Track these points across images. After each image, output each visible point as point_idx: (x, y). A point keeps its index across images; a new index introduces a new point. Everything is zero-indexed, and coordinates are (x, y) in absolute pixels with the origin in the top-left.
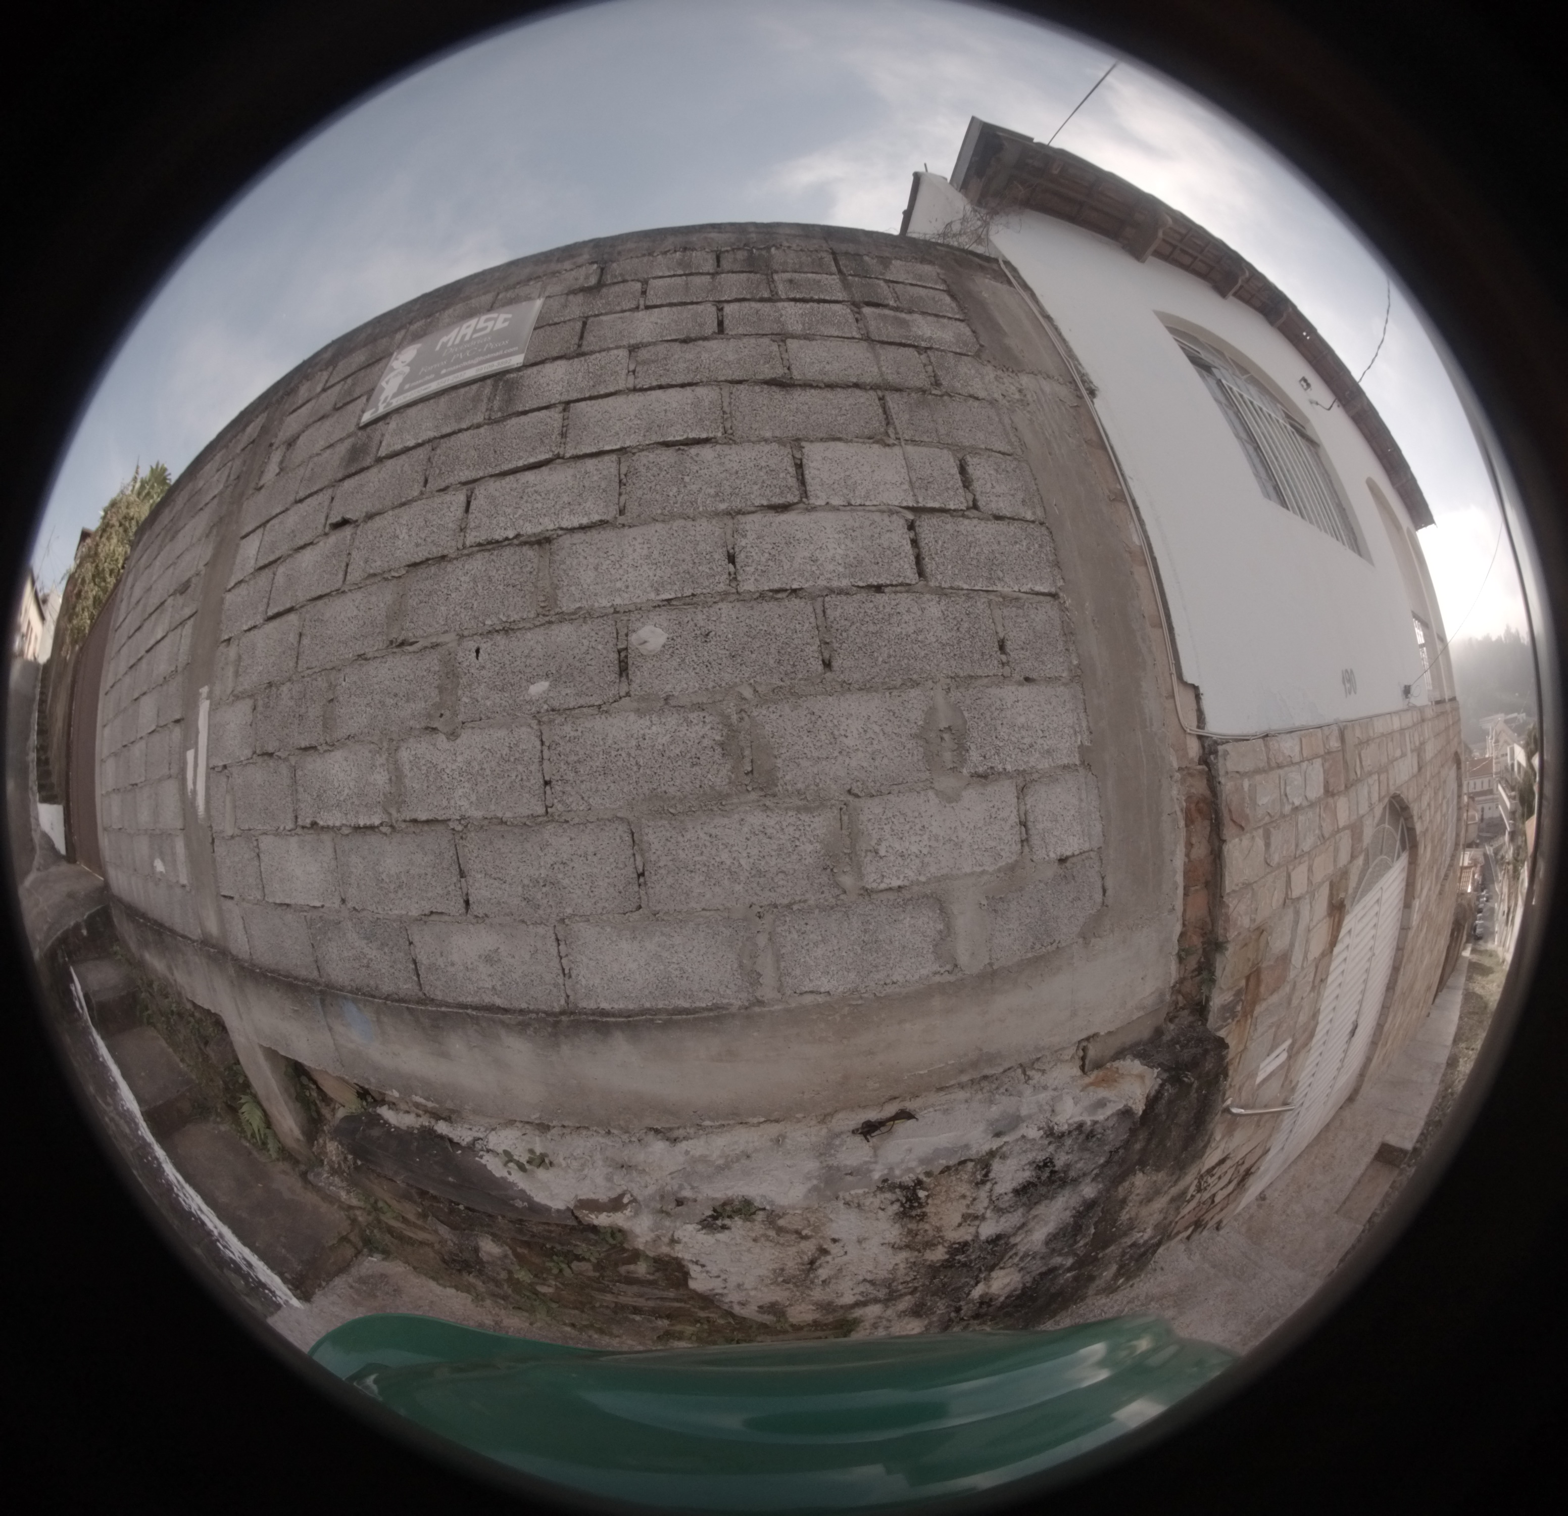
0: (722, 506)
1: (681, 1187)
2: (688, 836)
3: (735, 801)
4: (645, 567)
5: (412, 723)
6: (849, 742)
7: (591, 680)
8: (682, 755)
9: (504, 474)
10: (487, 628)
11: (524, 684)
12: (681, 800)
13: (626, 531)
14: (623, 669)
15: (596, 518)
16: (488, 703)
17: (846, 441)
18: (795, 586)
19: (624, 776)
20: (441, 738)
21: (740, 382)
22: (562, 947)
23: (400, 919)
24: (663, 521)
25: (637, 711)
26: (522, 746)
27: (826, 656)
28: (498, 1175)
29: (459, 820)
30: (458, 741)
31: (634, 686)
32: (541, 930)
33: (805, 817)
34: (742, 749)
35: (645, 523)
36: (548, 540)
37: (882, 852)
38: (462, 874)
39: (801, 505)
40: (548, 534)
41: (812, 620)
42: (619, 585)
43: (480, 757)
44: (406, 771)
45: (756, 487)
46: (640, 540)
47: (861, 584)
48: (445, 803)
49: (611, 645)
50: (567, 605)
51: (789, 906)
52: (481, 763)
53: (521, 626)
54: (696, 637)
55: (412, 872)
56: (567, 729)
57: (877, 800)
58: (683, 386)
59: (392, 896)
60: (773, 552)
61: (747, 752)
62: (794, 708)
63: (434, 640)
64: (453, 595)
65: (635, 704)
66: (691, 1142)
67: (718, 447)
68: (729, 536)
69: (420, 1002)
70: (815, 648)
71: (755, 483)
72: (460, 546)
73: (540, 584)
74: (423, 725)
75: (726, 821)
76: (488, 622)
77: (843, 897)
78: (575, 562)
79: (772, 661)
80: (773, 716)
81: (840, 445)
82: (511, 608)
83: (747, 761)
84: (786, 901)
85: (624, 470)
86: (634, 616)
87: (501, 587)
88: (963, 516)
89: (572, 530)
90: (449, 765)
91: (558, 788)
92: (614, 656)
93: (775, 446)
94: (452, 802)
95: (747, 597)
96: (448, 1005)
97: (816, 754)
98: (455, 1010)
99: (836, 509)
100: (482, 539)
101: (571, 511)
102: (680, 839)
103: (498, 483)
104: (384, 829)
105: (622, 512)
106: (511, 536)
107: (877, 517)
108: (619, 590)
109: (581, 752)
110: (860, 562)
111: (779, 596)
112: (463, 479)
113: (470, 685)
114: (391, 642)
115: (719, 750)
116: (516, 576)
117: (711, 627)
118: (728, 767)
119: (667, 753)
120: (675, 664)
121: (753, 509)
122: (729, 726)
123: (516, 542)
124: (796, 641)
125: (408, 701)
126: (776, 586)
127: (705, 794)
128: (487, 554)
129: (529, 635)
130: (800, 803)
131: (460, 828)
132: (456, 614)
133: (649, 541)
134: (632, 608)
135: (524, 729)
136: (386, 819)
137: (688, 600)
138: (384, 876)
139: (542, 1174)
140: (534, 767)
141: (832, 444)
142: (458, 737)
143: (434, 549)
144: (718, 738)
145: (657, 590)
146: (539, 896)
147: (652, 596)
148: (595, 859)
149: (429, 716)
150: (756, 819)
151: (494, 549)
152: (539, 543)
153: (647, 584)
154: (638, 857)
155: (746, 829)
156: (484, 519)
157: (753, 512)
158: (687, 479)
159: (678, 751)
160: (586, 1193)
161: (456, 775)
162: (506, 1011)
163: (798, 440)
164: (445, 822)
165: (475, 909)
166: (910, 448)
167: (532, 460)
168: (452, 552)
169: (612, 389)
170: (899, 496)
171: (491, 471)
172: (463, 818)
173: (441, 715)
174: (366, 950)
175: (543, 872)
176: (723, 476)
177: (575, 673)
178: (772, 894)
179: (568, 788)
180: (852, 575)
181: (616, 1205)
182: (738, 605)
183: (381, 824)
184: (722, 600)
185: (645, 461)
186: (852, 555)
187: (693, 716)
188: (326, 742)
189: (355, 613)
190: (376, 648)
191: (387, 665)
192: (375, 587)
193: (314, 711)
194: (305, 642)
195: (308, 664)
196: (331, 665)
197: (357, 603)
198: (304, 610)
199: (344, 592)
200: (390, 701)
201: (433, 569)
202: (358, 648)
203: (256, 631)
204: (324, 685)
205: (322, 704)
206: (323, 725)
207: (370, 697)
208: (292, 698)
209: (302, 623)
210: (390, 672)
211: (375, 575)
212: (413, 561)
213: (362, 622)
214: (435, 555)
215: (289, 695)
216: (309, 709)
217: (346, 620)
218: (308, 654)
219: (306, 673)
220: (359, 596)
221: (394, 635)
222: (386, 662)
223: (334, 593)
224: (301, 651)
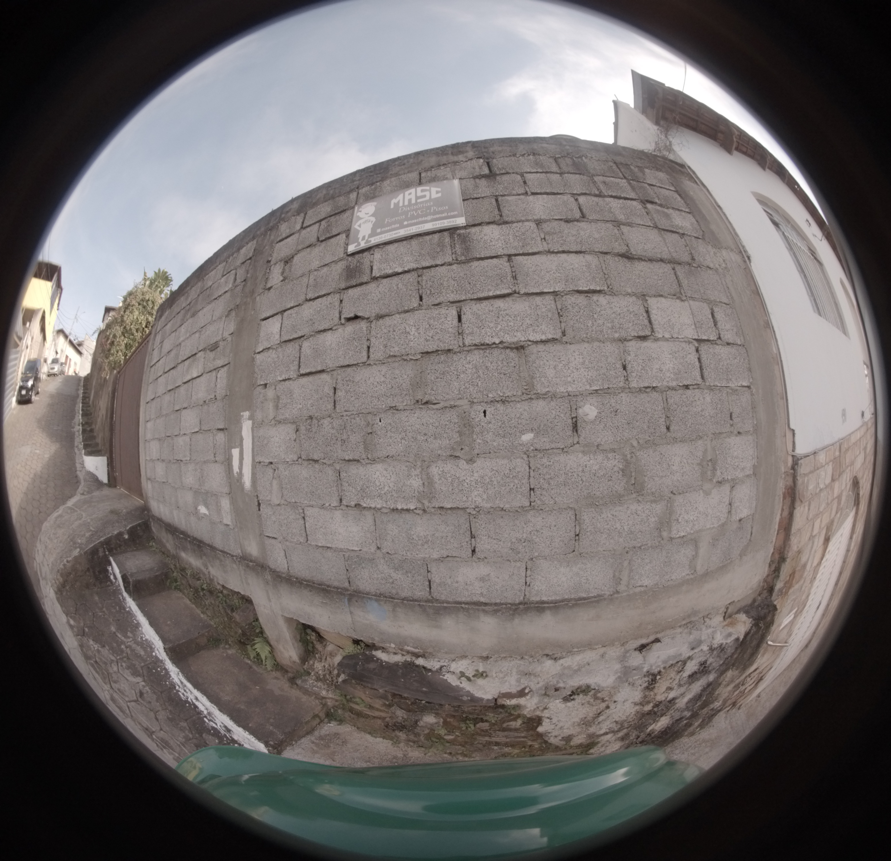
0: (617, 335)
1: (558, 682)
2: (603, 516)
3: (626, 498)
4: (582, 370)
5: (439, 452)
6: (674, 468)
7: (558, 434)
8: (604, 475)
9: (480, 299)
10: (490, 399)
11: (518, 434)
12: (602, 498)
13: (569, 346)
14: (575, 427)
15: (550, 336)
16: (495, 444)
17: (666, 297)
18: (654, 385)
19: (575, 486)
20: (462, 463)
21: (606, 253)
22: (529, 572)
23: (424, 559)
24: (588, 342)
25: (583, 452)
26: (518, 469)
27: (668, 424)
28: (454, 684)
29: (474, 509)
30: (475, 465)
31: (582, 438)
32: (518, 564)
33: (654, 505)
34: (631, 472)
35: (578, 342)
36: (523, 347)
37: (680, 521)
38: (473, 536)
39: (652, 337)
40: (522, 344)
41: (662, 404)
42: (569, 379)
43: (490, 474)
44: (436, 478)
45: (631, 325)
46: (577, 353)
47: (681, 384)
48: (465, 499)
49: (568, 415)
50: (541, 389)
51: (640, 547)
52: (490, 478)
53: (513, 399)
54: (611, 412)
55: (437, 535)
56: (545, 460)
57: (682, 495)
58: (576, 252)
59: (419, 547)
60: (644, 365)
61: (633, 474)
62: (654, 451)
63: (452, 403)
64: (462, 376)
65: (582, 449)
66: (564, 659)
67: (607, 297)
68: (622, 354)
69: (428, 601)
70: (663, 420)
71: (630, 322)
72: (461, 345)
73: (522, 374)
74: (448, 454)
75: (621, 508)
76: (490, 395)
77: (662, 542)
78: (542, 363)
79: (645, 427)
80: (645, 456)
81: (663, 300)
82: (505, 388)
83: (633, 478)
84: (639, 545)
85: (559, 307)
86: (579, 399)
87: (496, 374)
88: (716, 344)
89: (536, 342)
90: (469, 478)
91: (538, 492)
92: (570, 421)
93: (634, 298)
94: (470, 499)
95: (634, 390)
96: (448, 602)
97: (661, 475)
98: (453, 605)
99: (667, 340)
100: (477, 341)
101: (534, 330)
102: (599, 517)
103: (478, 305)
104: (417, 511)
105: (564, 334)
106: (497, 342)
107: (684, 345)
108: (570, 382)
109: (552, 474)
110: (680, 372)
111: (648, 390)
112: (451, 300)
113: (482, 433)
114: (418, 401)
115: (621, 473)
116: (505, 368)
117: (618, 407)
118: (625, 481)
119: (597, 475)
120: (602, 427)
121: (631, 338)
122: (626, 460)
123: (500, 346)
124: (656, 416)
125: (435, 438)
126: (646, 385)
127: (613, 495)
128: (481, 351)
129: (518, 405)
130: (653, 498)
131: (474, 512)
132: (466, 388)
133: (582, 354)
134: (578, 393)
135: (518, 460)
136: (419, 505)
137: (606, 391)
138: (414, 537)
139: (480, 682)
140: (525, 481)
141: (660, 299)
142: (474, 462)
143: (441, 344)
144: (621, 467)
145: (590, 384)
146: (520, 547)
147: (588, 387)
148: (555, 529)
149: (453, 449)
150: (634, 507)
151: (486, 349)
152: (517, 348)
153: (584, 380)
154: (577, 527)
155: (629, 512)
156: (475, 329)
157: (631, 340)
158: (595, 316)
159: (602, 474)
160: (505, 689)
161: (473, 483)
162: (486, 604)
163: (644, 295)
164: (464, 509)
165: (478, 554)
166: (691, 302)
167: (498, 293)
168: (456, 348)
169: (535, 250)
170: (690, 333)
171: (469, 296)
172: (477, 507)
173: (462, 449)
174: (393, 575)
175: (525, 536)
176: (613, 315)
177: (549, 430)
178: (635, 542)
179: (544, 493)
180: (677, 379)
181: (522, 693)
182: (630, 394)
183: (416, 509)
184: (622, 392)
185: (570, 302)
186: (676, 368)
187: (610, 455)
188: (368, 458)
189: (383, 379)
190: (405, 404)
191: (416, 415)
192: (396, 364)
193: (355, 438)
194: (340, 393)
195: (346, 408)
196: (367, 411)
197: (383, 373)
198: (335, 373)
199: (369, 365)
200: (421, 438)
201: (443, 357)
202: (390, 402)
203: (291, 382)
204: (363, 423)
205: (362, 435)
206: (365, 448)
207: (404, 434)
208: (333, 428)
209: (335, 381)
210: (419, 420)
211: (395, 356)
212: (425, 350)
213: (390, 386)
214: (443, 348)
215: (330, 426)
216: (351, 437)
217: (376, 383)
218: (345, 402)
219: (345, 414)
220: (384, 369)
221: (419, 397)
222: (415, 413)
223: (361, 365)
224: (337, 399)
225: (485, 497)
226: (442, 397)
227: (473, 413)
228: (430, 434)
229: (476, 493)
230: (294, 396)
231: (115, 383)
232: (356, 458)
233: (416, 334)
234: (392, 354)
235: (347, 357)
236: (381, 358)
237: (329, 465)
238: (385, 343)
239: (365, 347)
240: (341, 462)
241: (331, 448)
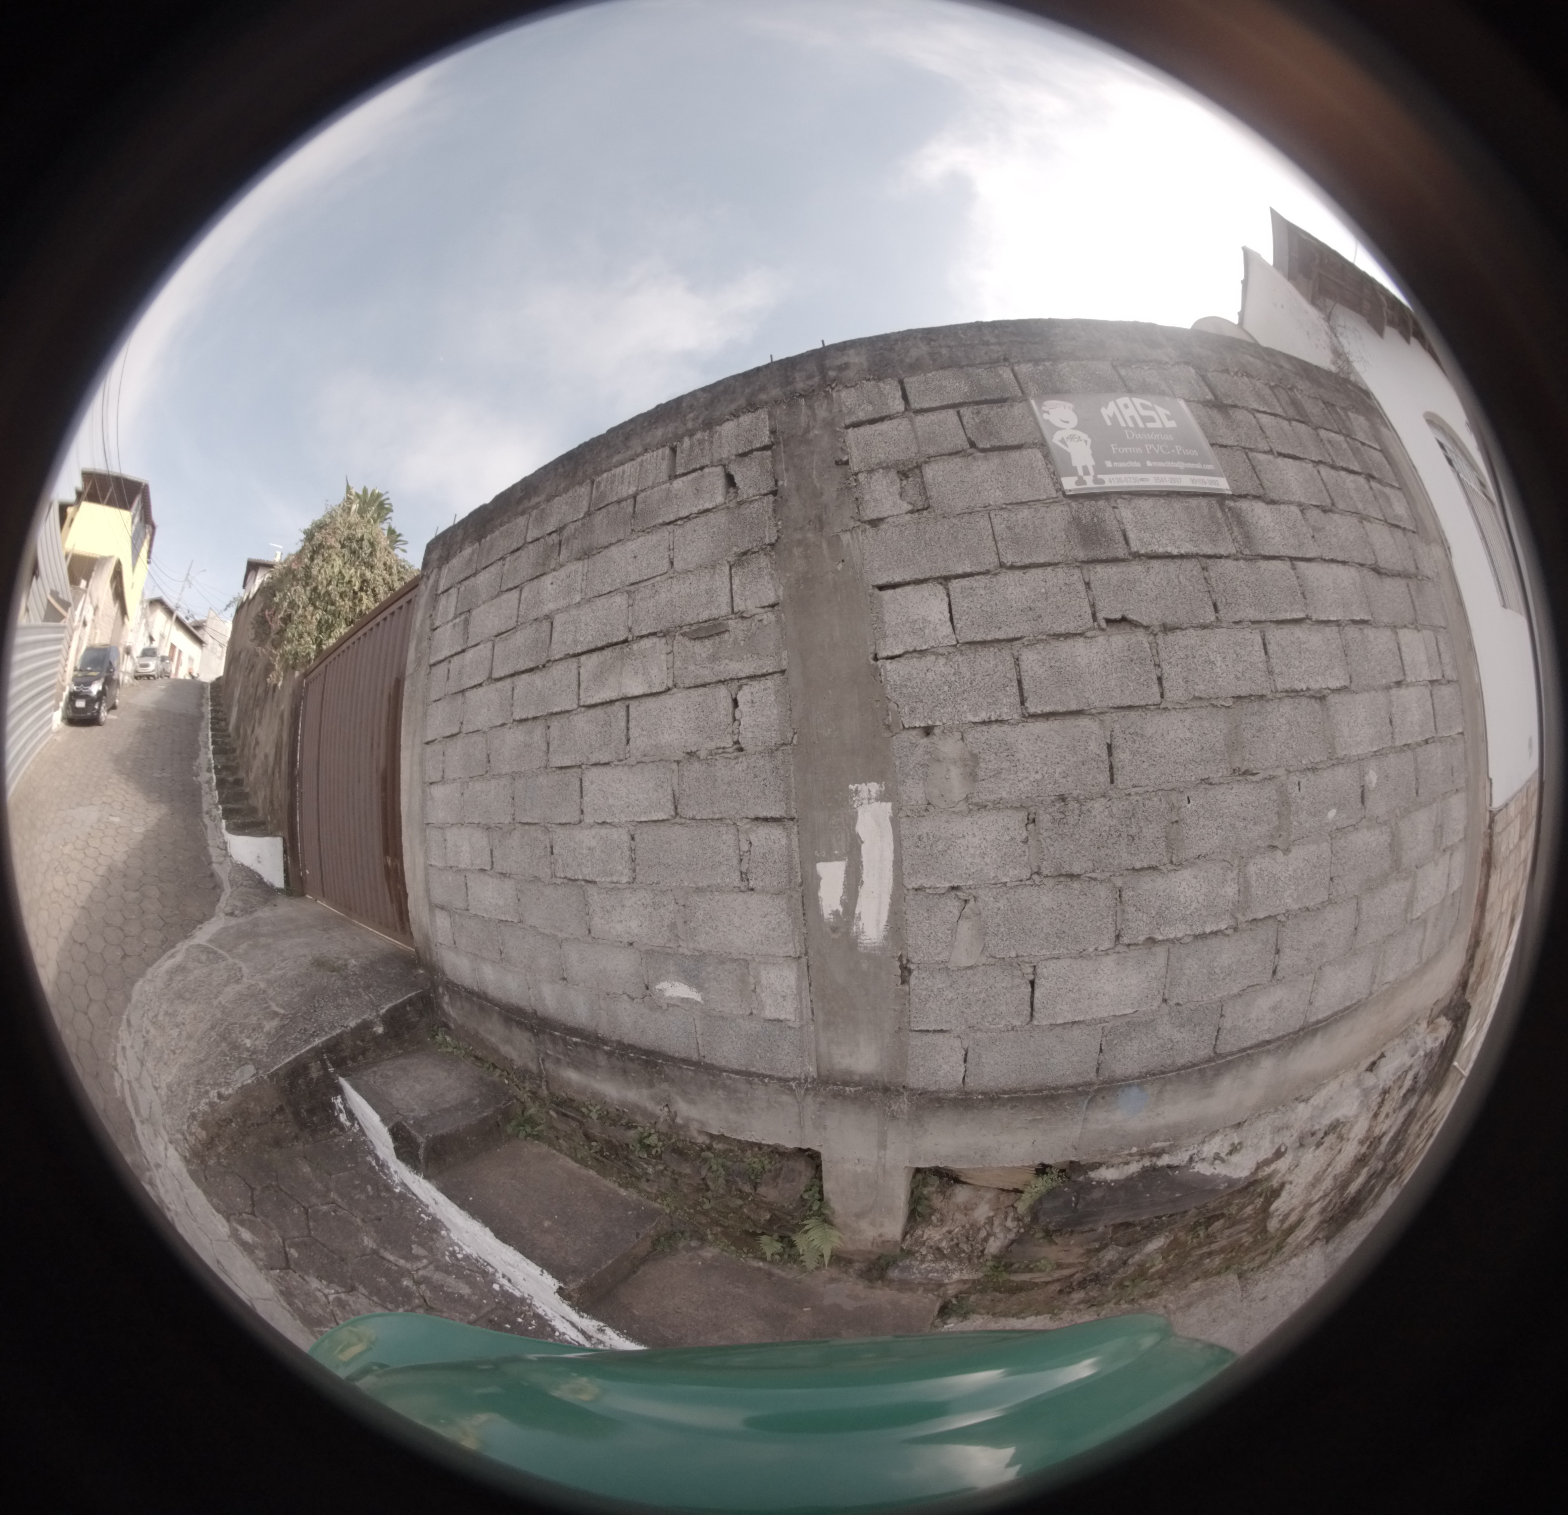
5: (1258, 843)
7: (1352, 808)
9: (1280, 623)
10: (1303, 767)
11: (1325, 811)
13: (1355, 696)
14: (1363, 798)
15: (1343, 683)
16: (1307, 825)
20: (1279, 855)
22: (1315, 985)
23: (1221, 999)
25: (1367, 827)
26: (1324, 856)
29: (1284, 914)
30: (1290, 855)
31: (1366, 811)
36: (1324, 697)
38: (1277, 952)
40: (1323, 692)
42: (1358, 739)
43: (1301, 865)
48: (1278, 902)
49: (1358, 783)
50: (1340, 753)
52: (1301, 870)
53: (1320, 766)
55: (1242, 960)
56: (1342, 841)
59: (1220, 983)
63: (1271, 773)
64: (1277, 734)
65: (1366, 823)
69: (1209, 1060)
72: (1274, 689)
73: (1326, 733)
74: (1267, 844)
78: (1338, 718)
82: (1314, 751)
86: (1366, 763)
87: (1306, 733)
89: (1333, 691)
90: (1283, 874)
91: (1335, 882)
92: (1361, 790)
94: (1282, 901)
96: (1233, 1054)
100: (1287, 685)
103: (1279, 631)
104: (1227, 932)
106: (1304, 688)
108: (1359, 743)
109: (1346, 857)
112: (1251, 618)
113: (1297, 812)
114: (1235, 771)
116: (1313, 724)
123: (1308, 694)
125: (1255, 824)
128: (1292, 701)
131: (1283, 919)
132: (1282, 751)
134: (1364, 756)
135: (1325, 844)
136: (1232, 922)
138: (1217, 969)
140: (1328, 870)
142: (1290, 852)
143: (1254, 686)
146: (1314, 955)
148: (1342, 923)
149: (1271, 836)
151: (1296, 697)
152: (1320, 698)
153: (1368, 739)
156: (1283, 667)
161: (1287, 881)
165: (1278, 974)
167: (1293, 616)
168: (1269, 694)
171: (1269, 616)
172: (1287, 911)
173: (1279, 836)
174: (1176, 1035)
175: (1320, 938)
177: (1346, 803)
179: (1339, 882)
183: (1226, 928)
188: (1171, 862)
189: (1188, 735)
190: (1220, 775)
191: (1233, 791)
192: (1204, 712)
193: (1151, 832)
194: (1122, 756)
195: (1135, 782)
196: (1170, 786)
197: (1187, 724)
198: (1106, 718)
199: (1165, 709)
200: (1240, 824)
201: (1256, 706)
202: (1202, 772)
203: (1006, 728)
204: (1164, 806)
205: (1163, 825)
206: (1167, 846)
207: (1220, 820)
208: (1112, 816)
209: (1108, 734)
210: (1237, 798)
211: (1200, 698)
212: (1238, 693)
213: (1198, 746)
214: (1256, 693)
215: (1106, 813)
216: (1144, 830)
217: (1178, 741)
218: (1131, 771)
219: (1133, 791)
220: (1188, 717)
221: (1237, 765)
222: (1232, 789)
223: (1152, 707)
224: (1117, 765)
225: (1295, 896)
226: (1261, 765)
227: (1290, 786)
228: (1249, 818)
229: (1288, 893)
230: (1020, 756)
231: (299, 697)
232: (1154, 864)
233: (1224, 667)
234: (1197, 694)
235: (1127, 692)
236: (1183, 699)
237: (1102, 882)
238: (1184, 674)
239: (1154, 677)
240: (1125, 873)
241: (1108, 851)
